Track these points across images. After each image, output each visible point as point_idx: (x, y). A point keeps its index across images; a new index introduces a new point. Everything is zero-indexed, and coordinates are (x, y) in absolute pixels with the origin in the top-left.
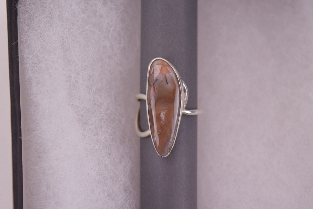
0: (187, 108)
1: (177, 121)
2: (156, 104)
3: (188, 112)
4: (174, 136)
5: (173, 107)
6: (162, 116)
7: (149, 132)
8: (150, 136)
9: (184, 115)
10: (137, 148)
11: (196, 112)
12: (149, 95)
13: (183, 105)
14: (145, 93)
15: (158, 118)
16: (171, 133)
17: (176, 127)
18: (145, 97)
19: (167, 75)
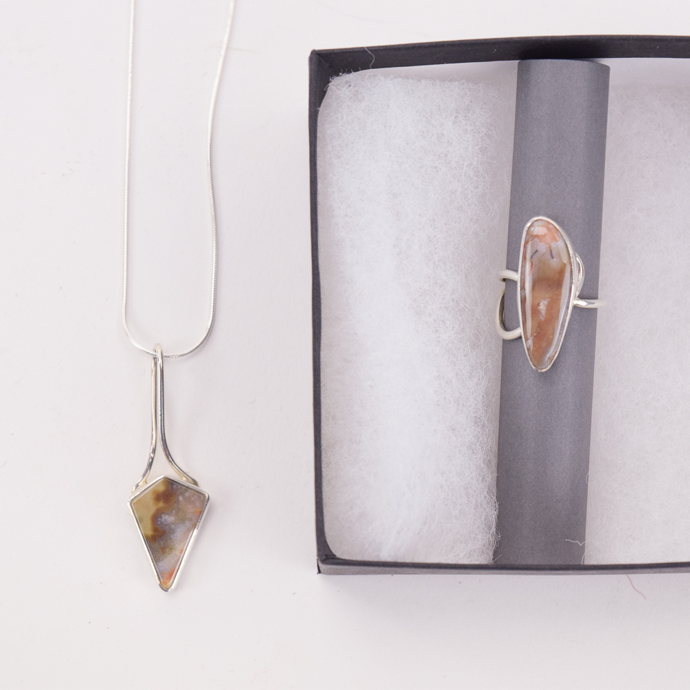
0: (581, 297)
1: (565, 316)
2: (533, 288)
3: (583, 303)
4: (559, 340)
5: (560, 294)
6: (542, 307)
7: (519, 332)
8: (520, 337)
9: (576, 307)
10: (498, 356)
11: (596, 304)
12: (523, 274)
13: (575, 291)
14: (516, 271)
15: (535, 311)
16: (553, 334)
17: (563, 325)
18: (516, 276)
19: (553, 245)
